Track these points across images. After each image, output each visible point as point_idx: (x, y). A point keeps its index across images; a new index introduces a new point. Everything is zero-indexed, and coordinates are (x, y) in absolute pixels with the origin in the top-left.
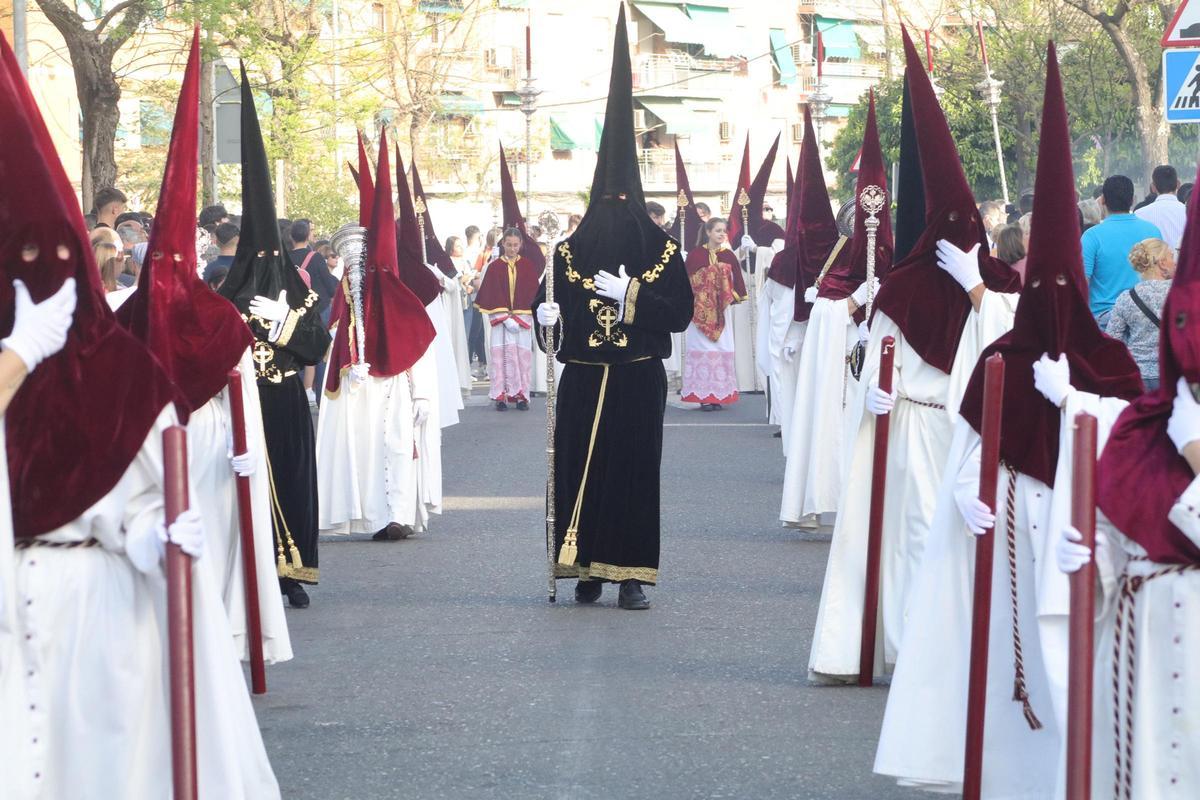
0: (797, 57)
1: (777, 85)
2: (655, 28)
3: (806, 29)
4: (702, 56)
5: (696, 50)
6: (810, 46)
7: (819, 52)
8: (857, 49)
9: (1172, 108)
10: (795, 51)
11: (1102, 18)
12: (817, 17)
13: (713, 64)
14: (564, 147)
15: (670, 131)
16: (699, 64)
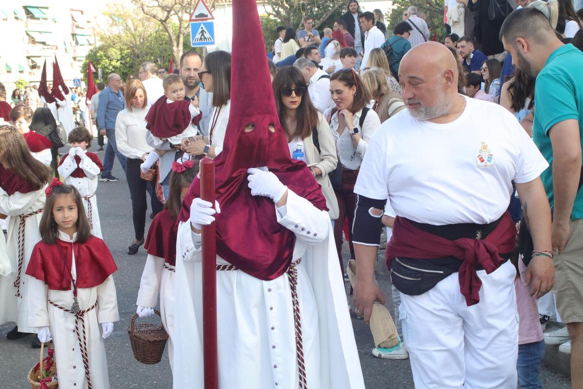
0: (71, 44)
1: (66, 52)
2: (33, 38)
3: (73, 37)
4: (46, 45)
5: (44, 43)
6: (75, 41)
7: (77, 43)
8: (87, 42)
9: (194, 42)
10: (71, 43)
11: (161, 21)
12: (76, 34)
13: (49, 47)
14: (9, 70)
15: (38, 65)
16: (45, 47)
